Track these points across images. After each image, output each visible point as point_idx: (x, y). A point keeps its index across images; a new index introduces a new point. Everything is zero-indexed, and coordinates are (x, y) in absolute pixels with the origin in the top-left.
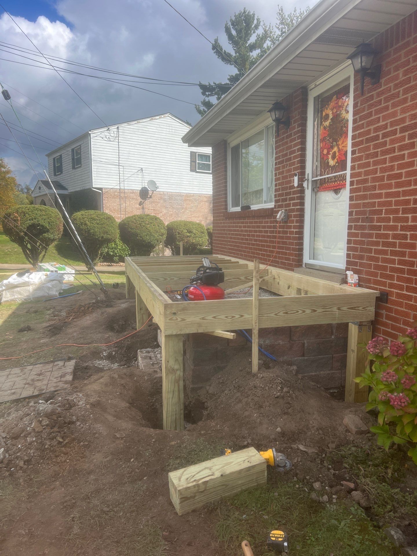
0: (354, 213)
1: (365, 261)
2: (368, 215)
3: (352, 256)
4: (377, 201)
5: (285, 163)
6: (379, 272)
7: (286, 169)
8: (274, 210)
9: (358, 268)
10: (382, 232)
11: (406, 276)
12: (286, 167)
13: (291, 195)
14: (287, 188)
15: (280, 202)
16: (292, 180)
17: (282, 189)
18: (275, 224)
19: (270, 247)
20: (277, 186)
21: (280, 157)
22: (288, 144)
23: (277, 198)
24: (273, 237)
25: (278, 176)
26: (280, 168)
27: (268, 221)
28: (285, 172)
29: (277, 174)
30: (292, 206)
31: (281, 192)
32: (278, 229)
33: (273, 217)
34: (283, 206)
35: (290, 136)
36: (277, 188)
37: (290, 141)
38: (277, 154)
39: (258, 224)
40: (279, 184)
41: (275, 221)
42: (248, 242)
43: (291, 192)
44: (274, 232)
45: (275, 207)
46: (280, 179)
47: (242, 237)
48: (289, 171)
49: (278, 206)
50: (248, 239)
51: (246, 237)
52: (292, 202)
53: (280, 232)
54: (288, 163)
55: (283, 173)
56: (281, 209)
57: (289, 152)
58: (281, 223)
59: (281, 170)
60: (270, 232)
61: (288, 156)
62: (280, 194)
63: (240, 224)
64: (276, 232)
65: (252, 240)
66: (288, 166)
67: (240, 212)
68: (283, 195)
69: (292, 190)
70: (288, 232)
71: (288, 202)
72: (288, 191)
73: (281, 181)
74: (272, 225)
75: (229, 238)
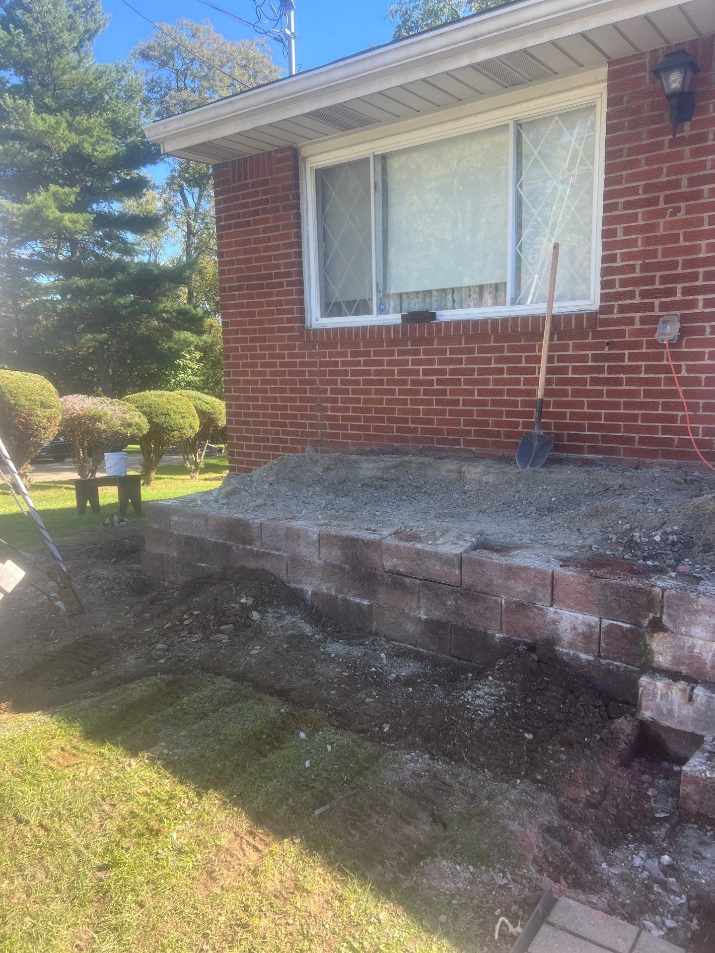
5: (662, 205)
7: (668, 218)
8: (601, 316)
12: (673, 214)
13: (697, 280)
14: (674, 265)
15: (633, 297)
16: (703, 247)
17: (645, 267)
18: (606, 351)
19: (580, 405)
20: (619, 260)
21: (634, 191)
22: (683, 159)
23: (617, 289)
24: (594, 382)
25: (620, 237)
26: (634, 217)
27: (568, 345)
28: (661, 226)
29: (620, 232)
30: (705, 306)
31: (637, 274)
32: (627, 363)
33: (596, 335)
34: (651, 307)
35: (692, 140)
36: (615, 265)
37: (696, 153)
38: (620, 183)
39: (506, 354)
40: (627, 256)
41: (608, 344)
42: (448, 397)
43: (697, 273)
44: (600, 370)
45: (603, 310)
46: (633, 243)
47: (409, 387)
48: (686, 223)
49: (622, 309)
50: (444, 392)
51: (436, 387)
52: (700, 297)
53: (637, 369)
54: (683, 205)
55: (653, 227)
56: (638, 315)
57: (689, 179)
58: (641, 348)
59: (640, 222)
60: (576, 370)
61: (684, 188)
62: (633, 278)
63: (396, 357)
64: (611, 370)
65: (471, 393)
66: (683, 212)
67: (396, 327)
68: (651, 281)
69: (701, 270)
70: (684, 368)
71: (679, 297)
72: (679, 271)
73: (640, 248)
74: (590, 353)
75: (326, 391)
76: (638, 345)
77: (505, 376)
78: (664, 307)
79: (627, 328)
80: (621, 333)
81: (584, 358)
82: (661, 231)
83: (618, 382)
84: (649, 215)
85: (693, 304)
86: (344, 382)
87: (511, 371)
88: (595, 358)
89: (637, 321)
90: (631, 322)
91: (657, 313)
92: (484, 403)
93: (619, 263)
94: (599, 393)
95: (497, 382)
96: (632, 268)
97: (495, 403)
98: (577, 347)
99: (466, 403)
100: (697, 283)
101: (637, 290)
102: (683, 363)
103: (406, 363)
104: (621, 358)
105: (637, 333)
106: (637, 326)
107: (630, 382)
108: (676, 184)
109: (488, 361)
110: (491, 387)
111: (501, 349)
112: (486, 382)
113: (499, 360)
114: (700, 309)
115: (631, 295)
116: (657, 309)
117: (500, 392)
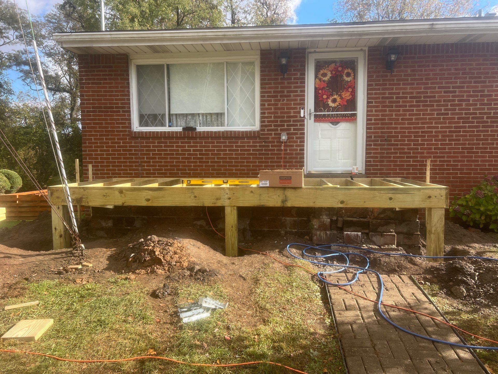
0: (373, 137)
1: (385, 163)
2: (386, 138)
3: (372, 161)
4: (393, 131)
6: (398, 168)
8: (261, 132)
9: (379, 167)
10: (399, 147)
11: (418, 167)
12: (283, 101)
13: (291, 122)
14: (284, 117)
15: (271, 127)
16: (292, 112)
17: (275, 117)
18: (263, 144)
19: (255, 162)
20: (266, 114)
21: (270, 92)
22: (285, 84)
23: (266, 123)
24: (260, 154)
25: (266, 106)
26: (271, 101)
27: (250, 142)
28: (279, 104)
29: (266, 105)
30: (294, 130)
31: (272, 119)
32: (270, 148)
33: (260, 138)
34: (277, 130)
35: (288, 79)
36: (265, 115)
37: (288, 83)
38: (266, 89)
39: (227, 144)
40: (269, 113)
41: (264, 141)
42: (204, 160)
43: (291, 120)
44: (262, 150)
45: (262, 130)
46: (271, 109)
47: (186, 156)
48: (287, 104)
49: (268, 130)
50: (202, 158)
51: (198, 156)
52: (292, 128)
53: (274, 150)
54: (285, 99)
55: (277, 105)
56: (273, 132)
57: (287, 91)
58: (275, 143)
59: (273, 102)
60: (253, 150)
61: (286, 94)
62: (271, 120)
63: (180, 144)
64: (265, 150)
65: (214, 158)
66: (286, 100)
67: (180, 132)
68: (277, 121)
69: (292, 119)
70: (288, 150)
71: (286, 127)
72: (285, 119)
73: (273, 110)
74: (258, 144)
75: (144, 158)
76: (274, 142)
77: (227, 152)
78: (281, 130)
79: (270, 137)
80: (268, 138)
81: (256, 146)
82: (279, 106)
83: (268, 154)
84: (276, 101)
85: (290, 130)
86: (153, 154)
87: (229, 150)
88: (260, 146)
89: (273, 134)
90: (271, 134)
91: (279, 132)
92: (220, 162)
93: (266, 115)
94: (262, 158)
95: (224, 154)
96: (271, 117)
97: (224, 162)
98: (253, 142)
99: (212, 162)
100: (291, 123)
101: (273, 124)
102: (288, 148)
103: (185, 147)
104: (268, 146)
105: (273, 138)
106: (273, 136)
107: (272, 154)
108: (283, 92)
109: (221, 146)
110: (222, 156)
111: (226, 142)
112: (220, 154)
113: (224, 146)
114: (292, 131)
115: (271, 126)
116: (279, 131)
117: (226, 158)
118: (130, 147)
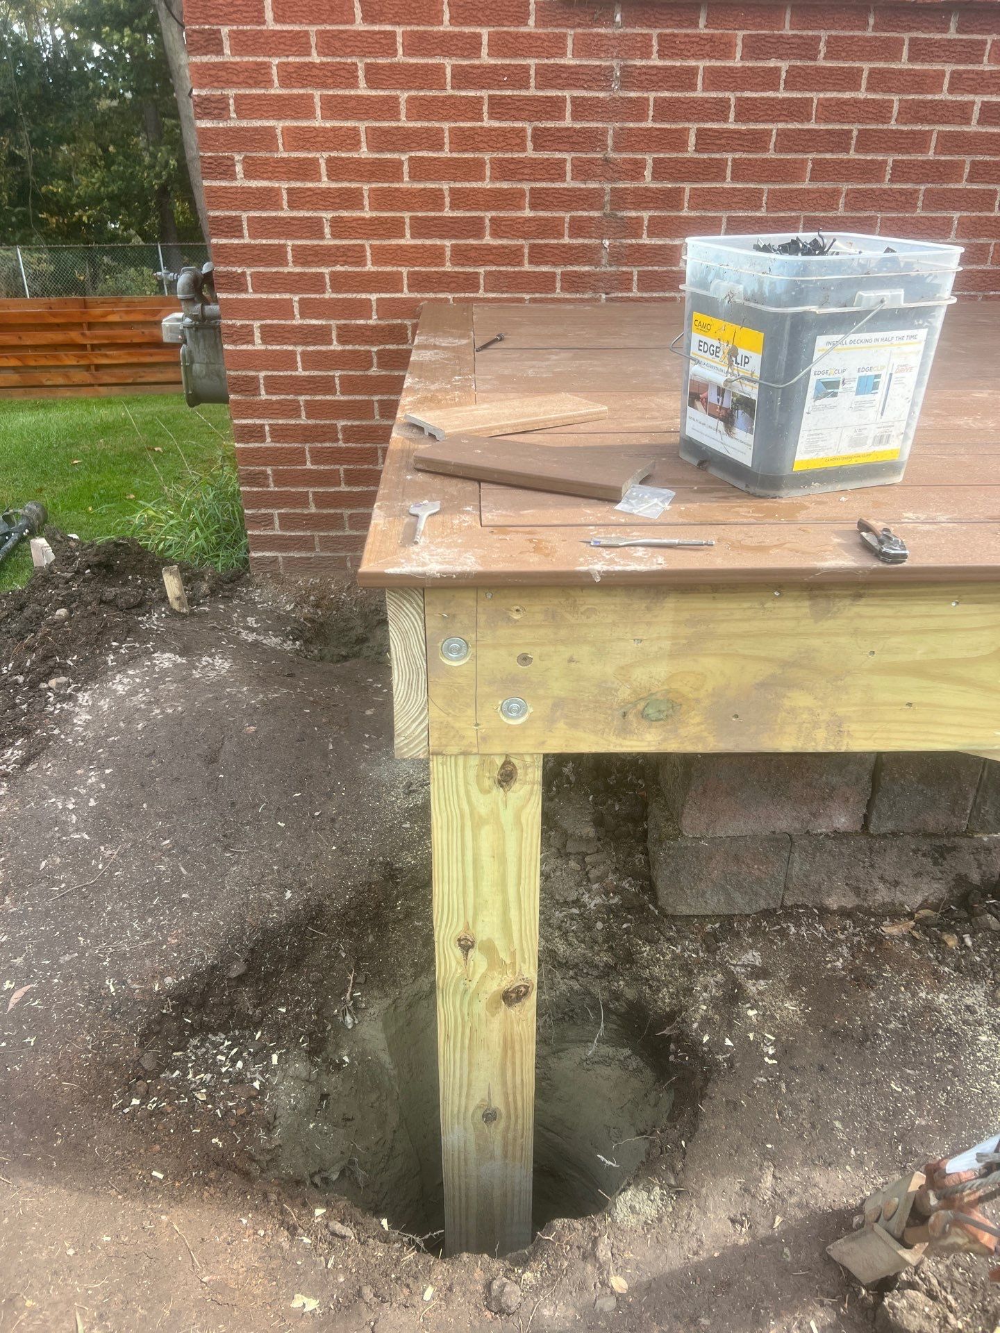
75: (636, 170)
118: (549, 77)
